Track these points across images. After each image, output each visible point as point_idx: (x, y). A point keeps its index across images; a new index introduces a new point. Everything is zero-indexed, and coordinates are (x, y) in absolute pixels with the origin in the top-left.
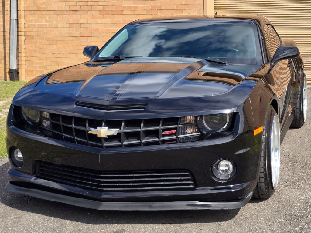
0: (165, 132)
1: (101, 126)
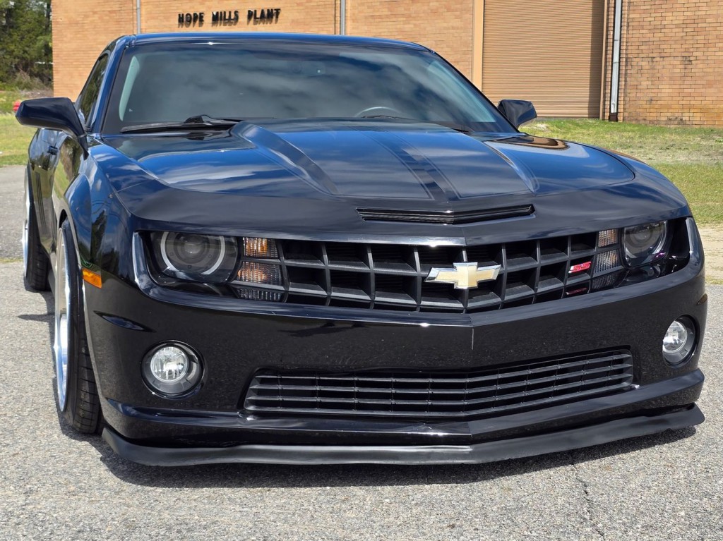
0: (574, 268)
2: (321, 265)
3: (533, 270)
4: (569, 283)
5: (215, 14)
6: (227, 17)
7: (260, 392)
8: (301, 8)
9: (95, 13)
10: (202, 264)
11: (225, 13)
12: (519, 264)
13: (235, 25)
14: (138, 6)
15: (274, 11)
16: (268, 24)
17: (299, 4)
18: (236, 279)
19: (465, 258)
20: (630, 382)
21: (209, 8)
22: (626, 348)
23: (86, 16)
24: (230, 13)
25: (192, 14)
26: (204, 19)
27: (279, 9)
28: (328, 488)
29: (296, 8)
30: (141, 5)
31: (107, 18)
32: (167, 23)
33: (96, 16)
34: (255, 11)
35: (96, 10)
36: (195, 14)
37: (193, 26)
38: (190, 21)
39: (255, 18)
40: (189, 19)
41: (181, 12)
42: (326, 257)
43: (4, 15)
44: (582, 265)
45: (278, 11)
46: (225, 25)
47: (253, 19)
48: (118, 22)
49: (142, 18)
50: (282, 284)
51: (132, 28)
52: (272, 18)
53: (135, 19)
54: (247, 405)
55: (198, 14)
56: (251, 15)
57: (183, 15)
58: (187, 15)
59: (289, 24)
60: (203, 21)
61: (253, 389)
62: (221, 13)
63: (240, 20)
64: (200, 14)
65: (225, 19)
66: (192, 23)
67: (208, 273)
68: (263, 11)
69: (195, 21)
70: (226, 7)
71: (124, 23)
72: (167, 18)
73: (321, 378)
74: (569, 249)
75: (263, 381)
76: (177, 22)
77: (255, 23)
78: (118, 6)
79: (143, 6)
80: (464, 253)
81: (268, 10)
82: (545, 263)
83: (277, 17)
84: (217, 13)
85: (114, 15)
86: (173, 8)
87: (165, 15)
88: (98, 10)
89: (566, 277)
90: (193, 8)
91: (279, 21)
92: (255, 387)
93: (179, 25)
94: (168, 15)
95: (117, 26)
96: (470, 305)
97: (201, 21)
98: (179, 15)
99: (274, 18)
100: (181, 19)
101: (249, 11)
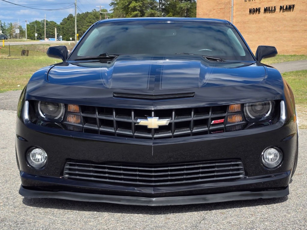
0: (214, 121)
1: (150, 116)
2: (94, 116)
3: (190, 122)
4: (211, 128)
5: (265, 8)
6: (271, 9)
7: (70, 169)
8: (305, 4)
9: (214, 9)
10: (55, 115)
11: (270, 7)
12: (182, 119)
13: (274, 13)
14: (232, 6)
15: (292, 6)
16: (289, 12)
17: (303, 3)
18: (65, 121)
19: (153, 115)
20: (243, 175)
21: (263, 5)
22: (239, 159)
23: (211, 11)
24: (272, 7)
25: (255, 8)
26: (260, 10)
27: (294, 5)
28: (95, 212)
29: (302, 4)
30: (233, 5)
31: (219, 11)
32: (244, 13)
33: (214, 10)
34: (283, 6)
35: (214, 8)
36: (256, 8)
37: (256, 14)
38: (254, 12)
39: (283, 9)
40: (254, 11)
41: (250, 8)
42: (97, 113)
43: (186, 11)
44: (219, 120)
45: (294, 6)
46: (269, 13)
47: (282, 10)
48: (224, 13)
49: (234, 11)
50: (82, 124)
51: (229, 16)
52: (291, 9)
53: (231, 12)
54: (65, 175)
55: (258, 8)
56: (281, 8)
57: (251, 9)
58: (253, 9)
59: (298, 11)
60: (260, 11)
61: (66, 168)
62: (268, 7)
63: (276, 11)
64: (259, 8)
65: (270, 10)
66: (255, 13)
67: (56, 118)
68: (287, 6)
69: (256, 12)
70: (270, 5)
71: (226, 13)
72: (244, 11)
73: (92, 165)
74: (210, 113)
75: (71, 165)
76: (249, 12)
77: (283, 12)
78: (224, 6)
79: (234, 6)
80: (153, 113)
81: (289, 6)
82: (195, 118)
83: (293, 9)
84: (266, 8)
85: (222, 10)
86: (247, 6)
87: (244, 9)
88: (216, 8)
89: (209, 125)
90: (256, 5)
91: (294, 10)
92: (67, 167)
93: (249, 14)
94: (245, 9)
95: (223, 15)
96: (155, 136)
97: (259, 11)
98: (250, 9)
99: (292, 9)
100: (250, 11)
101: (281, 6)
